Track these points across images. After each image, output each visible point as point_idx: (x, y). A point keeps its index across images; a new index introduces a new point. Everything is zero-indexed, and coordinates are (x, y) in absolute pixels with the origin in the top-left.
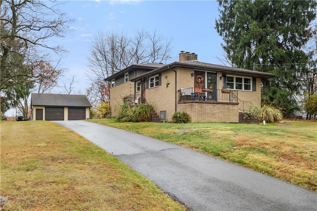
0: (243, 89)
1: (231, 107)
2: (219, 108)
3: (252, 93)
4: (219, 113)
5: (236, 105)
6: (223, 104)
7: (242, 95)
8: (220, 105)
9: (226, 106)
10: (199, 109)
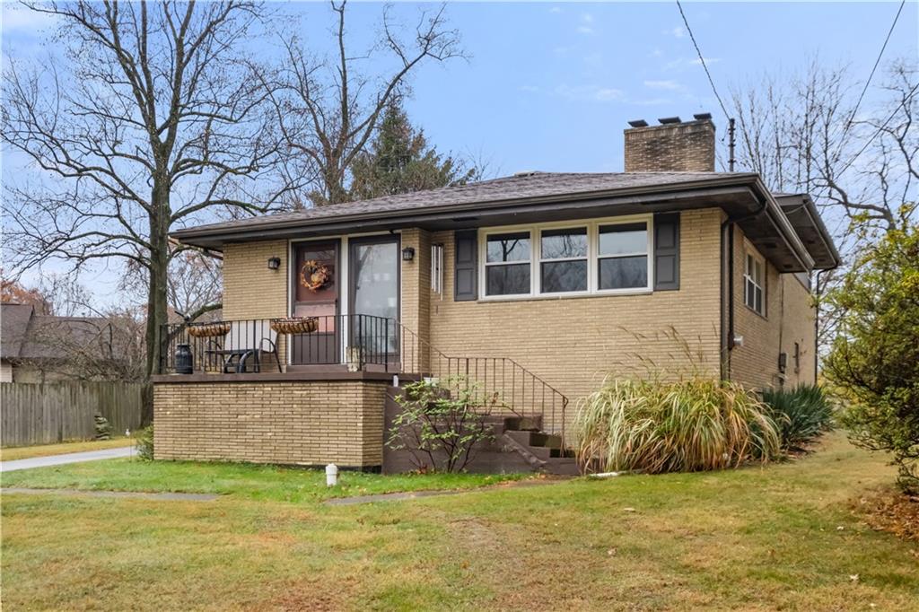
0: (592, 287)
1: (320, 393)
2: (262, 400)
3: (649, 304)
4: (261, 421)
5: (349, 384)
6: (282, 385)
7: (578, 321)
8: (270, 389)
9: (298, 391)
10: (180, 406)
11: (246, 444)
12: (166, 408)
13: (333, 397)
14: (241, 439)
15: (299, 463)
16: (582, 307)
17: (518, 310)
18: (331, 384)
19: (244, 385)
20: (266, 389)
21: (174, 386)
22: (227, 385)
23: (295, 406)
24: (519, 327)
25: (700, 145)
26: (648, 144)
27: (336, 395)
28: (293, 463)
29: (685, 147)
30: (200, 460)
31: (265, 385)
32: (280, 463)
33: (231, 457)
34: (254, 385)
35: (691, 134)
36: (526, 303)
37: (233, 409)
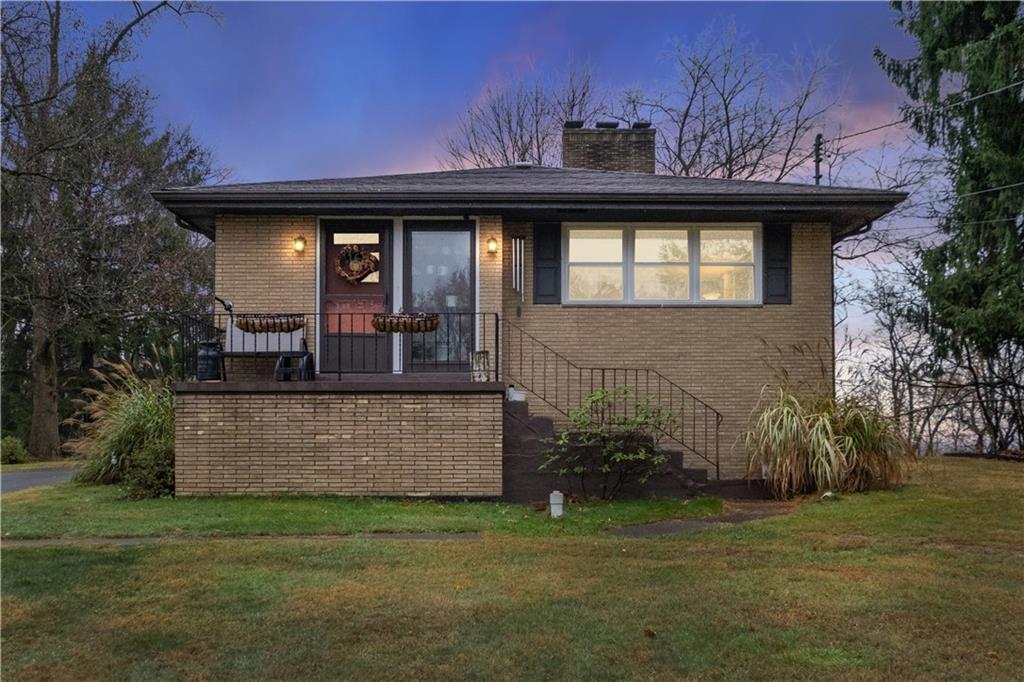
0: (695, 296)
1: (441, 408)
2: (355, 415)
3: (759, 317)
4: (353, 443)
5: (482, 396)
6: (384, 396)
7: (682, 332)
8: (366, 402)
9: (409, 405)
10: (221, 424)
11: (329, 472)
12: (196, 427)
13: (461, 412)
14: (321, 465)
15: (409, 494)
16: (686, 317)
17: (611, 317)
18: (457, 397)
19: (327, 397)
20: (360, 401)
21: (211, 397)
22: (299, 397)
23: (403, 423)
24: (613, 336)
25: (645, 155)
26: (590, 148)
27: (465, 410)
28: (402, 494)
29: (628, 155)
30: (255, 495)
31: (359, 397)
32: (381, 494)
33: (304, 489)
34: (342, 397)
35: (636, 143)
36: (622, 310)
37: (309, 427)
